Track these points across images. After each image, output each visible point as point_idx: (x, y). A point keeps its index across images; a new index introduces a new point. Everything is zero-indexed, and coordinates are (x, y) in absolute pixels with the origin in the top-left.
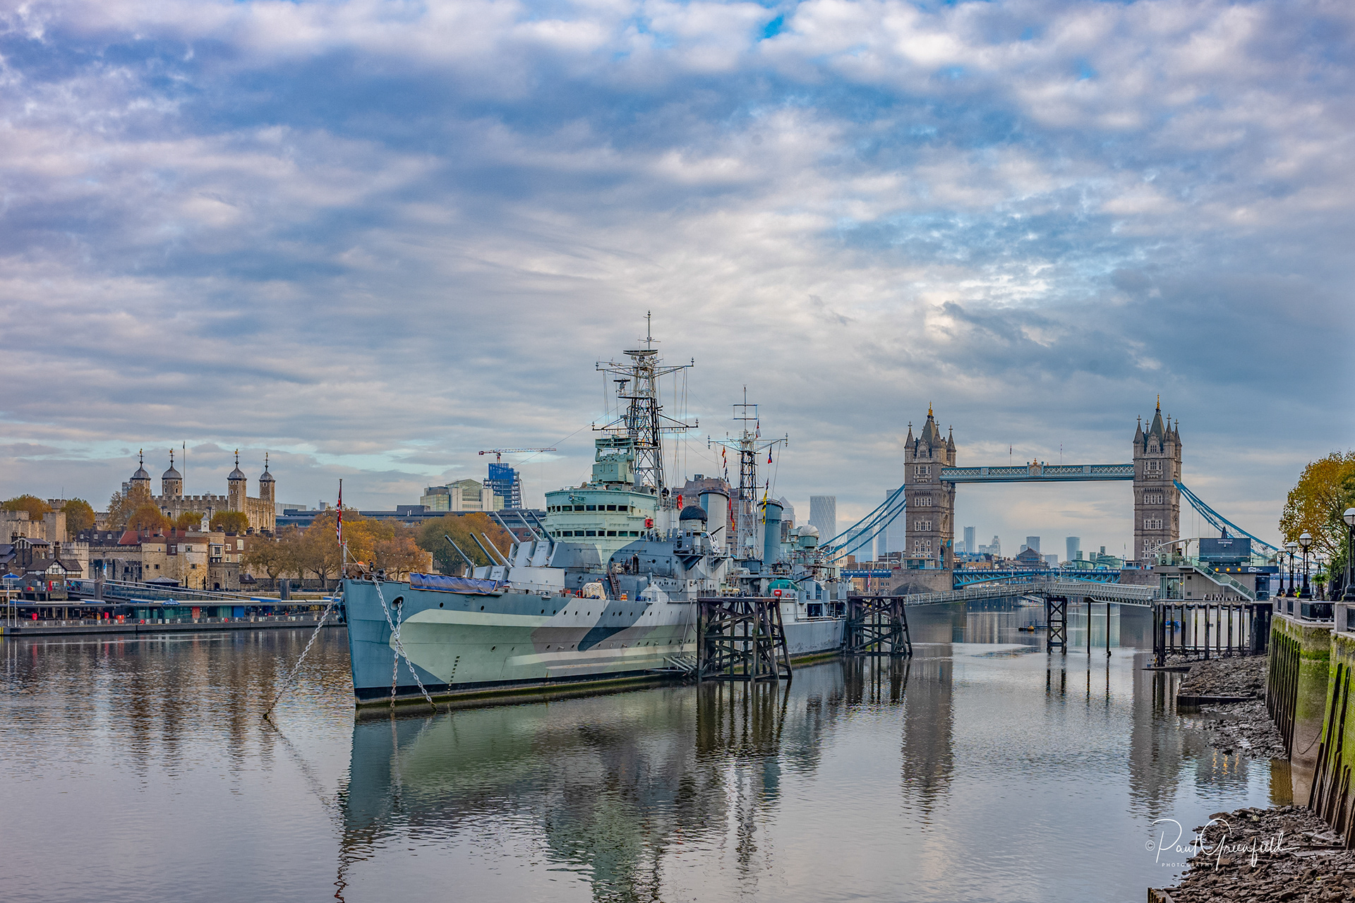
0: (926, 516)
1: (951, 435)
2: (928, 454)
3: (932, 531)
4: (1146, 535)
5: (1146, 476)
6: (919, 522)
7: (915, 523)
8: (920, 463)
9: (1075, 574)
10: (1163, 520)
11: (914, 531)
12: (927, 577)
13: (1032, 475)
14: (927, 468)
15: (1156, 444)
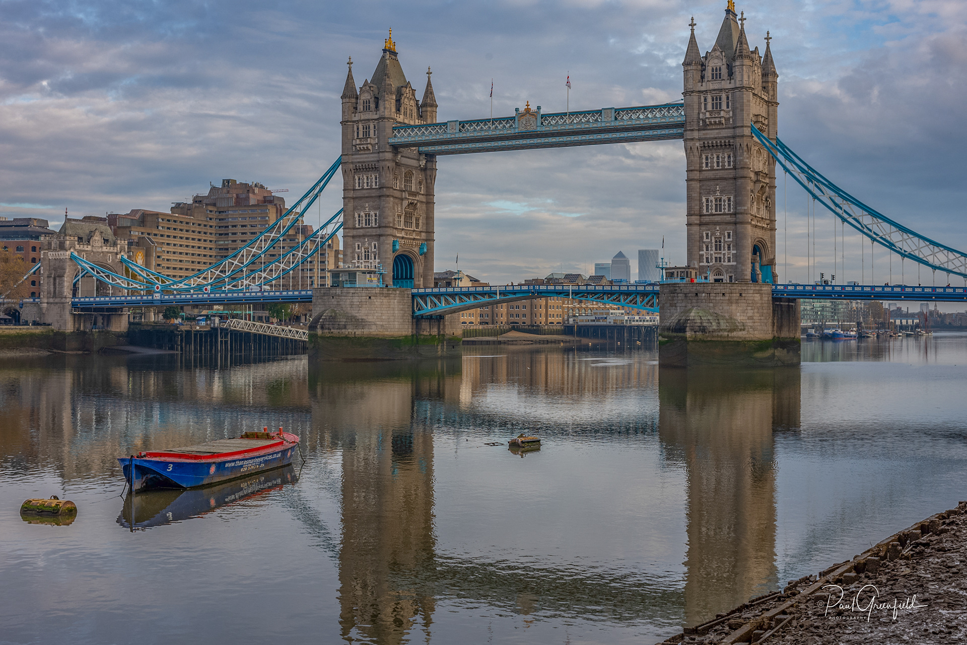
0: (371, 203)
1: (429, 84)
2: (373, 106)
3: (380, 227)
4: (707, 224)
5: (704, 121)
6: (362, 214)
7: (356, 215)
8: (361, 121)
9: (596, 294)
10: (735, 197)
11: (354, 228)
12: (356, 300)
13: (522, 129)
14: (372, 126)
15: (720, 64)
